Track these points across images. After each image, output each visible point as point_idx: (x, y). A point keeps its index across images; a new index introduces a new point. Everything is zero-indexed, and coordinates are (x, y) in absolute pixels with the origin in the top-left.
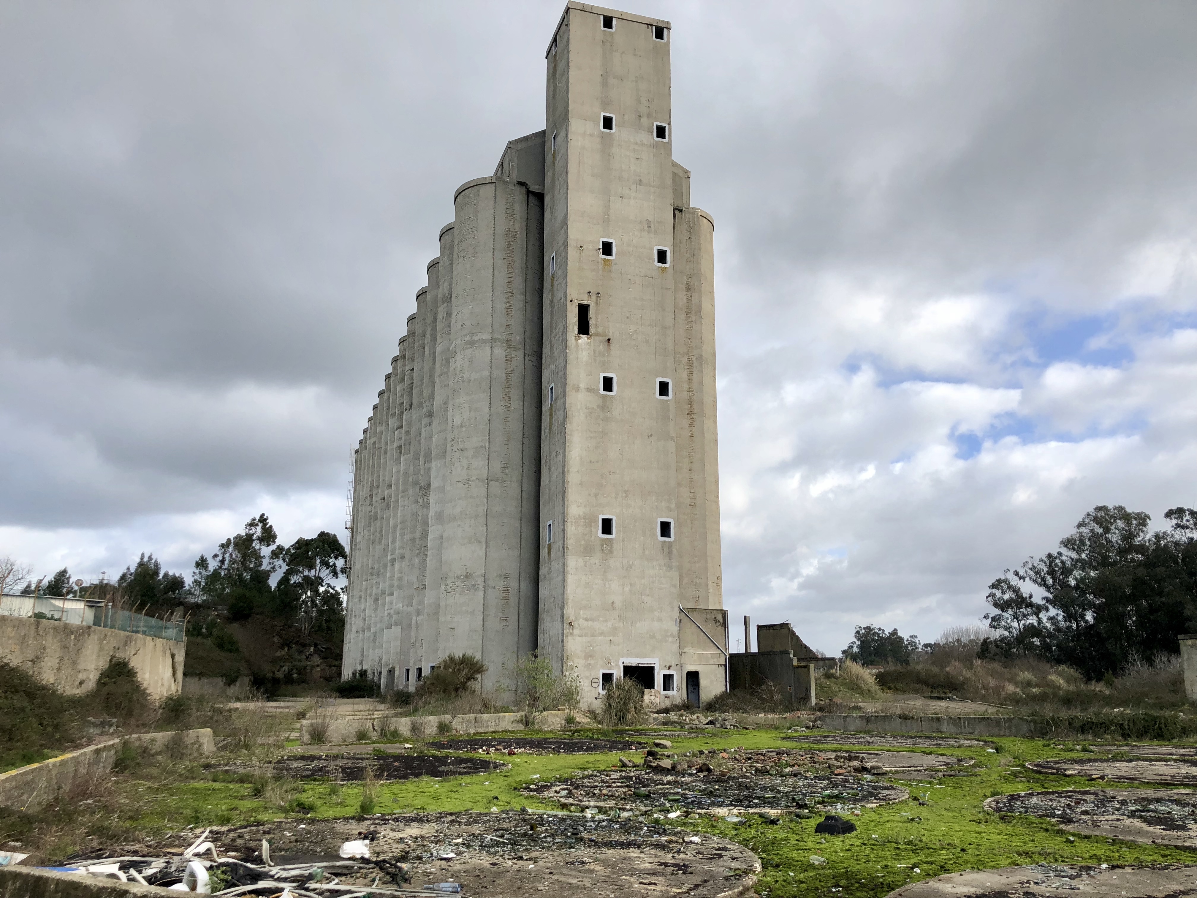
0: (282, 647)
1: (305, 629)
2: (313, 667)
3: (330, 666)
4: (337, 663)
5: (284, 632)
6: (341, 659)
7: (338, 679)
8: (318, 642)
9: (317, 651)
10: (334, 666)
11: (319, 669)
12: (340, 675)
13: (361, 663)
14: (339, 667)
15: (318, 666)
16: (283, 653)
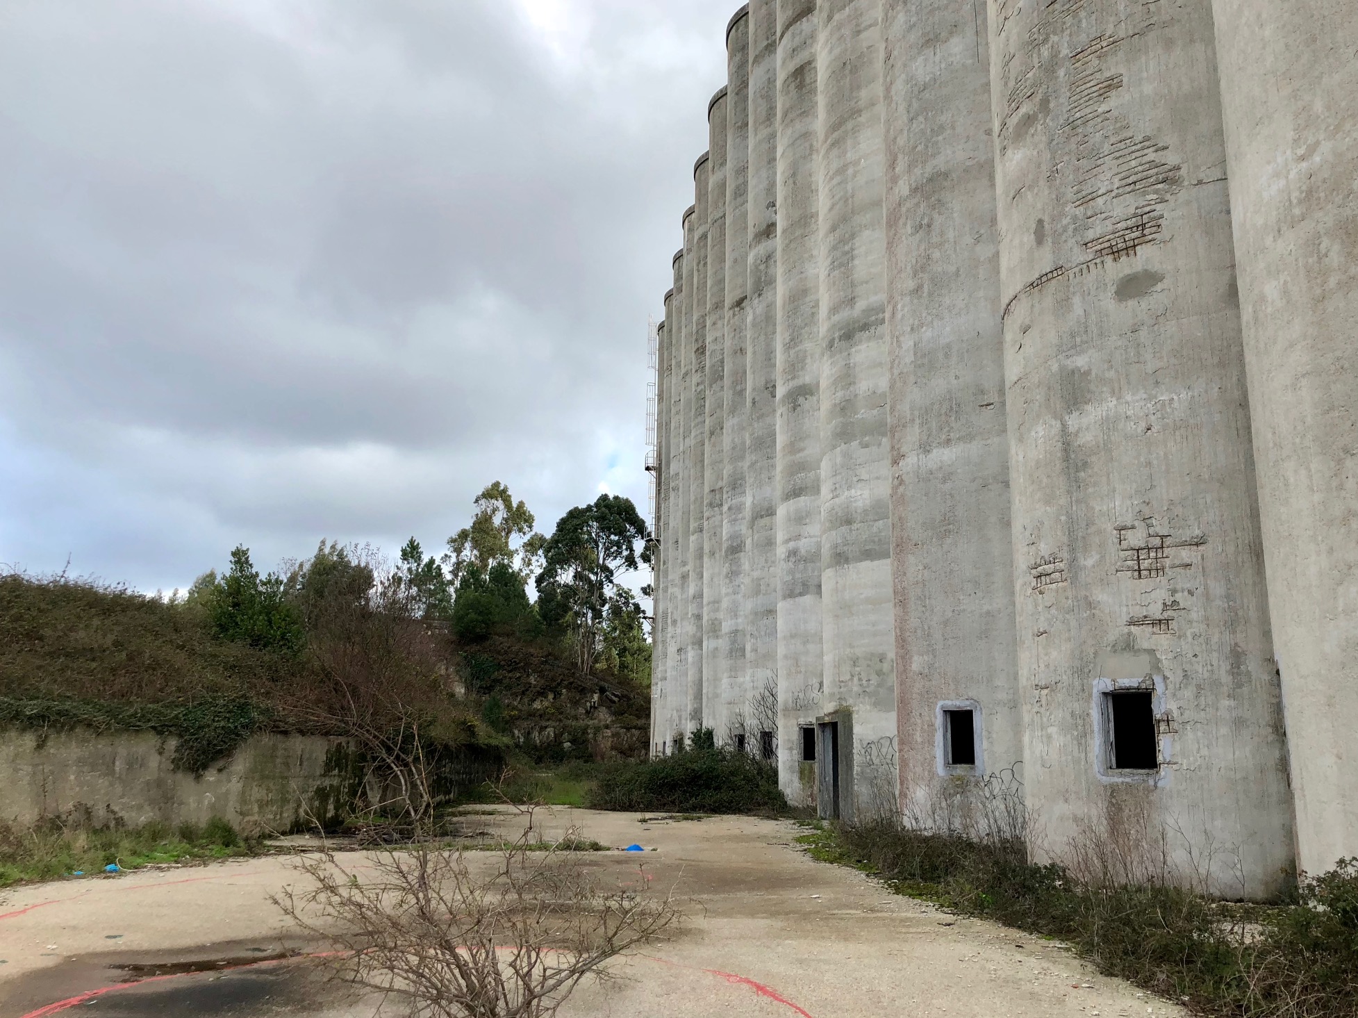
0: (542, 694)
1: (583, 662)
2: (597, 730)
3: (628, 729)
4: (641, 722)
5: (548, 667)
6: (648, 716)
7: (643, 752)
8: (606, 685)
9: (605, 702)
10: (635, 728)
11: (608, 733)
12: (646, 744)
13: (697, 715)
14: (645, 730)
15: (607, 727)
16: (546, 704)
